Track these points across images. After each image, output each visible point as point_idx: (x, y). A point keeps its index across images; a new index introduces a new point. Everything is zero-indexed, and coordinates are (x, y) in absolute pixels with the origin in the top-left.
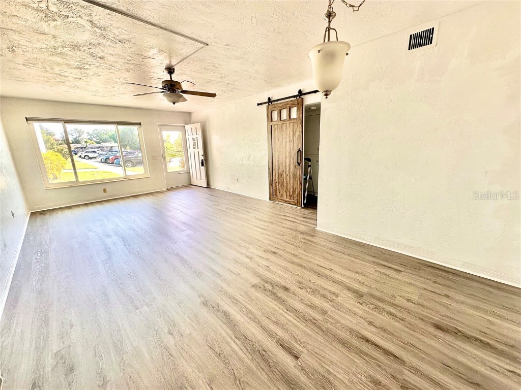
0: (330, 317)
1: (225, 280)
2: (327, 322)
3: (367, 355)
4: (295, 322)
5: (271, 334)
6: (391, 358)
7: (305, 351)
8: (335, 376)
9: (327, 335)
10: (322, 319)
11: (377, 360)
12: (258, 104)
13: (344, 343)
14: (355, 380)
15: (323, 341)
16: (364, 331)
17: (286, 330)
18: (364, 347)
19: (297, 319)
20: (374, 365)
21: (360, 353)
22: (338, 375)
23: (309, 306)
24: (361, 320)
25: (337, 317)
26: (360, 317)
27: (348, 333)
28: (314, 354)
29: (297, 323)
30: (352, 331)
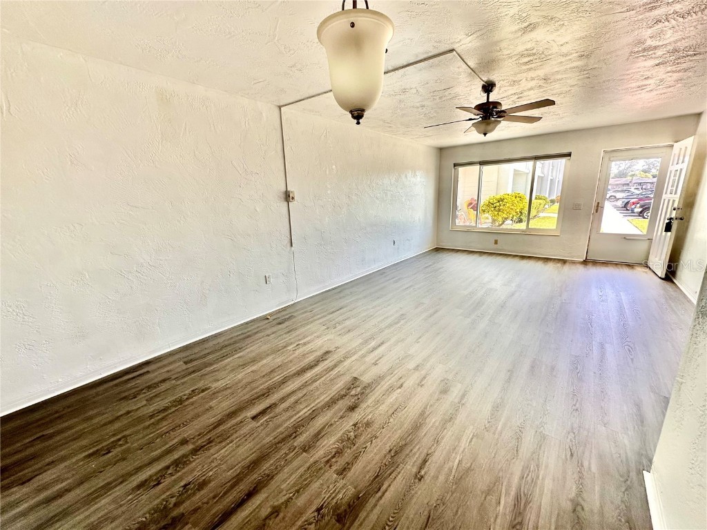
0: (297, 455)
1: (364, 356)
2: (290, 449)
3: (233, 487)
4: (295, 418)
5: (283, 399)
6: (216, 519)
7: (259, 424)
8: (225, 447)
9: (271, 447)
10: (295, 444)
11: (221, 496)
13: (255, 464)
14: (213, 465)
15: (264, 441)
16: (266, 495)
17: (287, 410)
18: (243, 487)
19: (300, 419)
20: (219, 491)
21: (238, 480)
22: (224, 450)
23: (319, 433)
24: (285, 498)
25: (295, 463)
26: (291, 498)
27: (267, 472)
28: (251, 433)
29: (292, 420)
30: (270, 477)
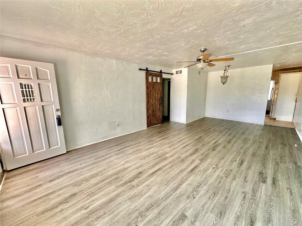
12: (140, 69)
